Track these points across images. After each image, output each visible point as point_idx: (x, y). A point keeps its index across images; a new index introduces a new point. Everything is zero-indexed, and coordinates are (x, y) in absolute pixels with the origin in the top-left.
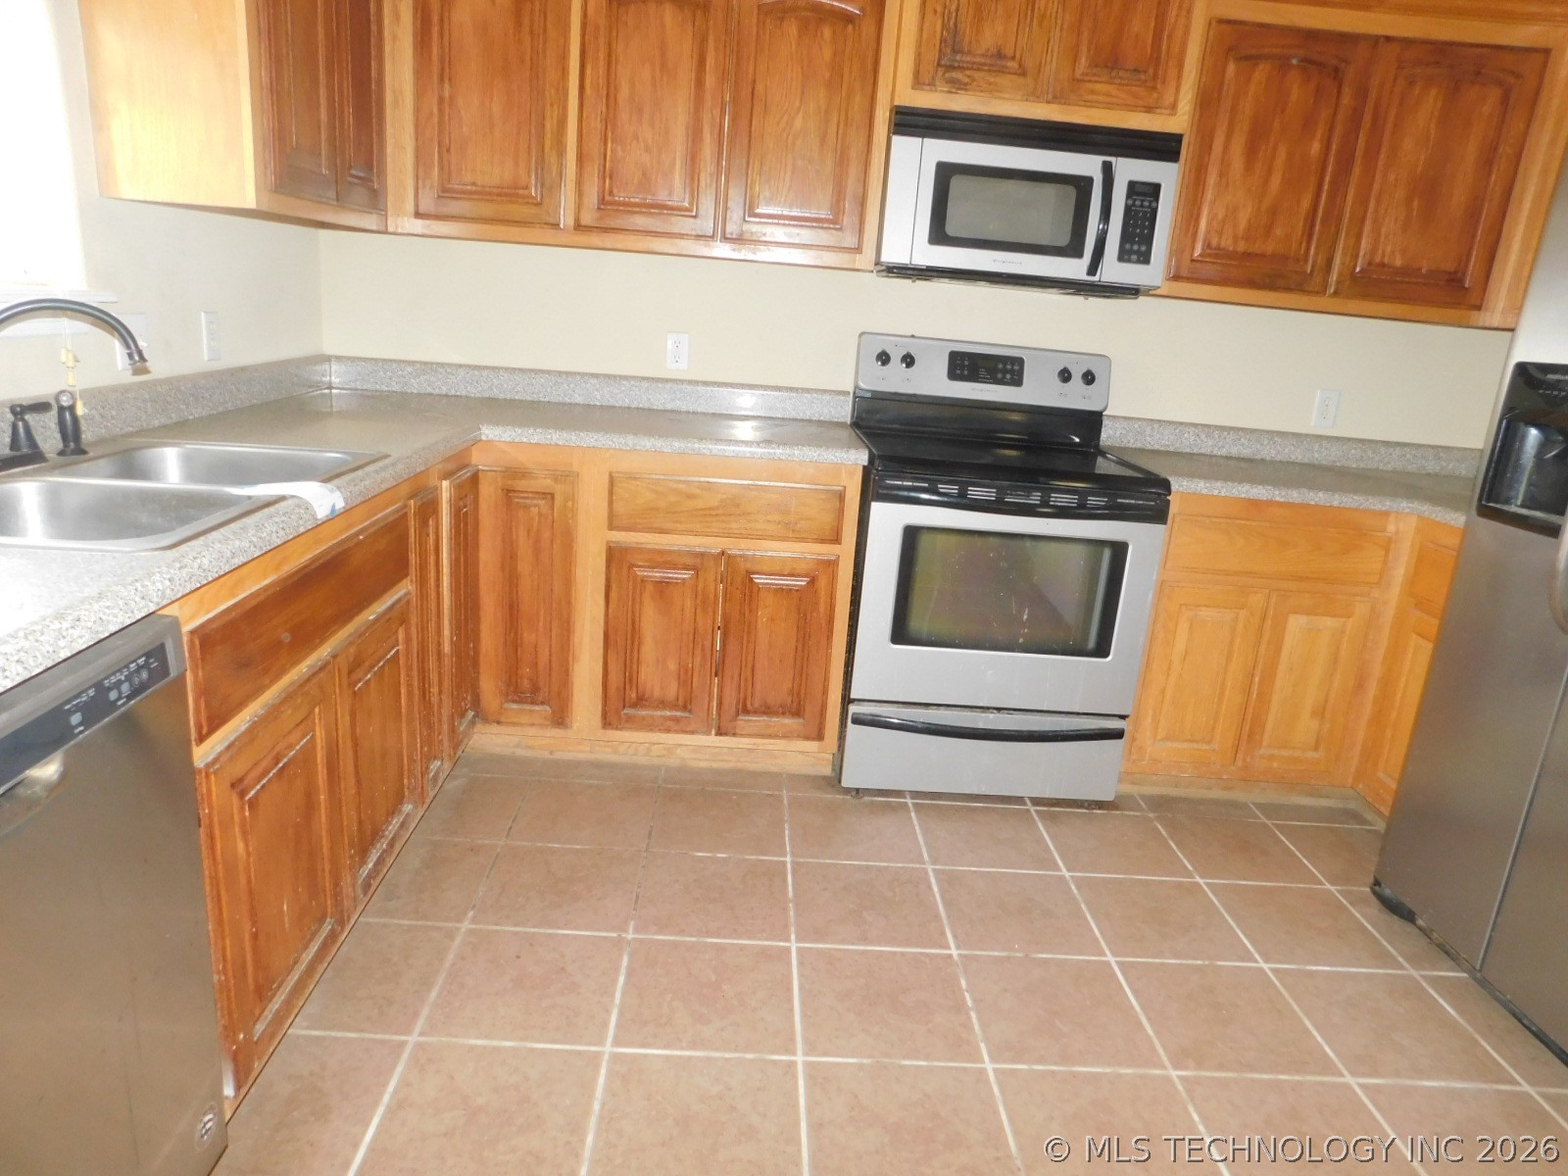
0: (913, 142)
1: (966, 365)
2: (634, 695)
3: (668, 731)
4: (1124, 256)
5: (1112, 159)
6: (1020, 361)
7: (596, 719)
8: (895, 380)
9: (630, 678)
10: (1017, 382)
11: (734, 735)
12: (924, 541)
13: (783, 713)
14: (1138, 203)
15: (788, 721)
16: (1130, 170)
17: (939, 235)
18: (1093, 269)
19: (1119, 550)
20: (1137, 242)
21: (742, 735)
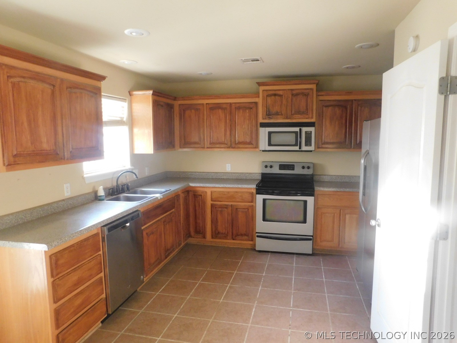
0: (264, 128)
1: (283, 167)
2: (217, 232)
3: (224, 239)
4: (306, 145)
5: (301, 128)
6: (294, 165)
7: (211, 237)
8: (268, 171)
9: (216, 229)
10: (293, 169)
11: (236, 240)
12: (267, 202)
13: (245, 236)
14: (308, 135)
15: (246, 237)
16: (305, 129)
17: (270, 144)
18: (300, 148)
19: (305, 202)
20: (308, 142)
21: (237, 240)
